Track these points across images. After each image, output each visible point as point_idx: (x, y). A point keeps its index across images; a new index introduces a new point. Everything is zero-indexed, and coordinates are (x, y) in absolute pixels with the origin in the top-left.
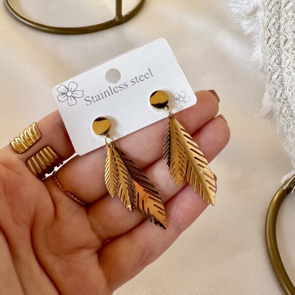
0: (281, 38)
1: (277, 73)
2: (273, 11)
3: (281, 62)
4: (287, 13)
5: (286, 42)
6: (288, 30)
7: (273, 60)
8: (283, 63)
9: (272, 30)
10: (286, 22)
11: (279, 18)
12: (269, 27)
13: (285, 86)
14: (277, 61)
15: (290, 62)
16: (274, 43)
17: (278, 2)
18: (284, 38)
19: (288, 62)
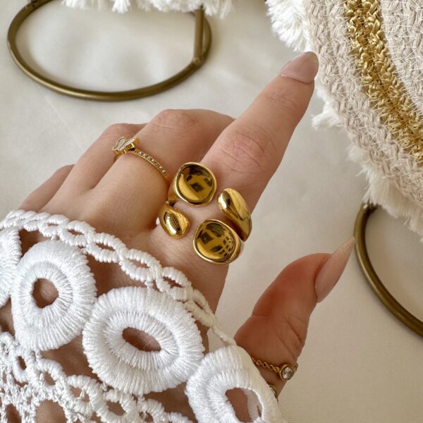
0: (332, 44)
1: (336, 84)
2: (319, 17)
3: (338, 71)
4: (334, 17)
5: (338, 48)
6: (338, 35)
7: (329, 70)
8: (340, 72)
9: (322, 37)
10: (335, 27)
11: (327, 23)
12: (318, 36)
13: (348, 95)
14: (334, 71)
15: (348, 69)
16: (327, 52)
17: (322, 7)
18: (336, 45)
19: (345, 69)
